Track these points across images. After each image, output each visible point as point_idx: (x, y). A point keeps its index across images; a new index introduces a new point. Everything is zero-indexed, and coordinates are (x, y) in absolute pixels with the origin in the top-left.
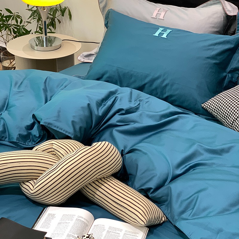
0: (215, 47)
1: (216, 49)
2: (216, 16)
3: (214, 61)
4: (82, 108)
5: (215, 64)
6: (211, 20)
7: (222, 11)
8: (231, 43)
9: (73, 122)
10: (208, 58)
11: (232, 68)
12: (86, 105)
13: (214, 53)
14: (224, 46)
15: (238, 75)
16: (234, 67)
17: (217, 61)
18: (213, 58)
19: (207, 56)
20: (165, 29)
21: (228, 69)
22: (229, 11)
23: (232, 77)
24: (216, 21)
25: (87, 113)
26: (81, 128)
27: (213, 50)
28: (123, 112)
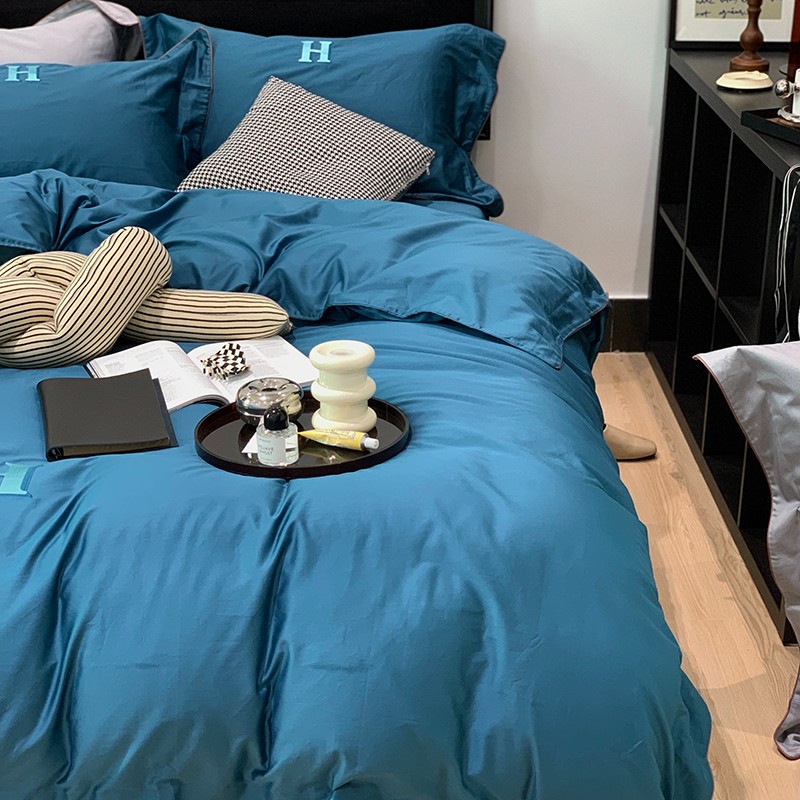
0: (147, 81)
1: (151, 85)
2: (95, 33)
3: (156, 110)
4: (22, 200)
5: (161, 113)
6: (91, 41)
7: (104, 20)
8: (171, 71)
9: (24, 225)
10: (144, 103)
11: (186, 123)
12: (25, 195)
13: (151, 92)
14: (160, 77)
15: (198, 136)
16: (189, 119)
17: (163, 109)
18: (151, 102)
19: (142, 100)
20: (22, 67)
21: (181, 125)
22: (118, 18)
23: (191, 142)
24: (100, 41)
25: (34, 209)
26: (42, 234)
27: (146, 87)
28: (88, 203)
